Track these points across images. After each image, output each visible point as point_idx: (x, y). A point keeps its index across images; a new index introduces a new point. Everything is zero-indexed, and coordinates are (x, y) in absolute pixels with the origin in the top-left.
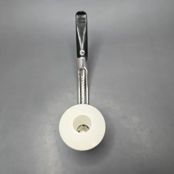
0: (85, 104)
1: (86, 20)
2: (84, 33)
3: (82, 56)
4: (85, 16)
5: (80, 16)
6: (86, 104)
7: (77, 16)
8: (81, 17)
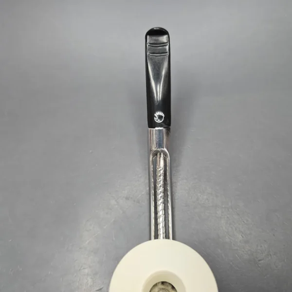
0: (166, 238)
1: (167, 47)
2: (164, 73)
3: (160, 125)
4: (164, 39)
5: (154, 38)
6: (169, 238)
7: (148, 37)
8: (158, 40)
